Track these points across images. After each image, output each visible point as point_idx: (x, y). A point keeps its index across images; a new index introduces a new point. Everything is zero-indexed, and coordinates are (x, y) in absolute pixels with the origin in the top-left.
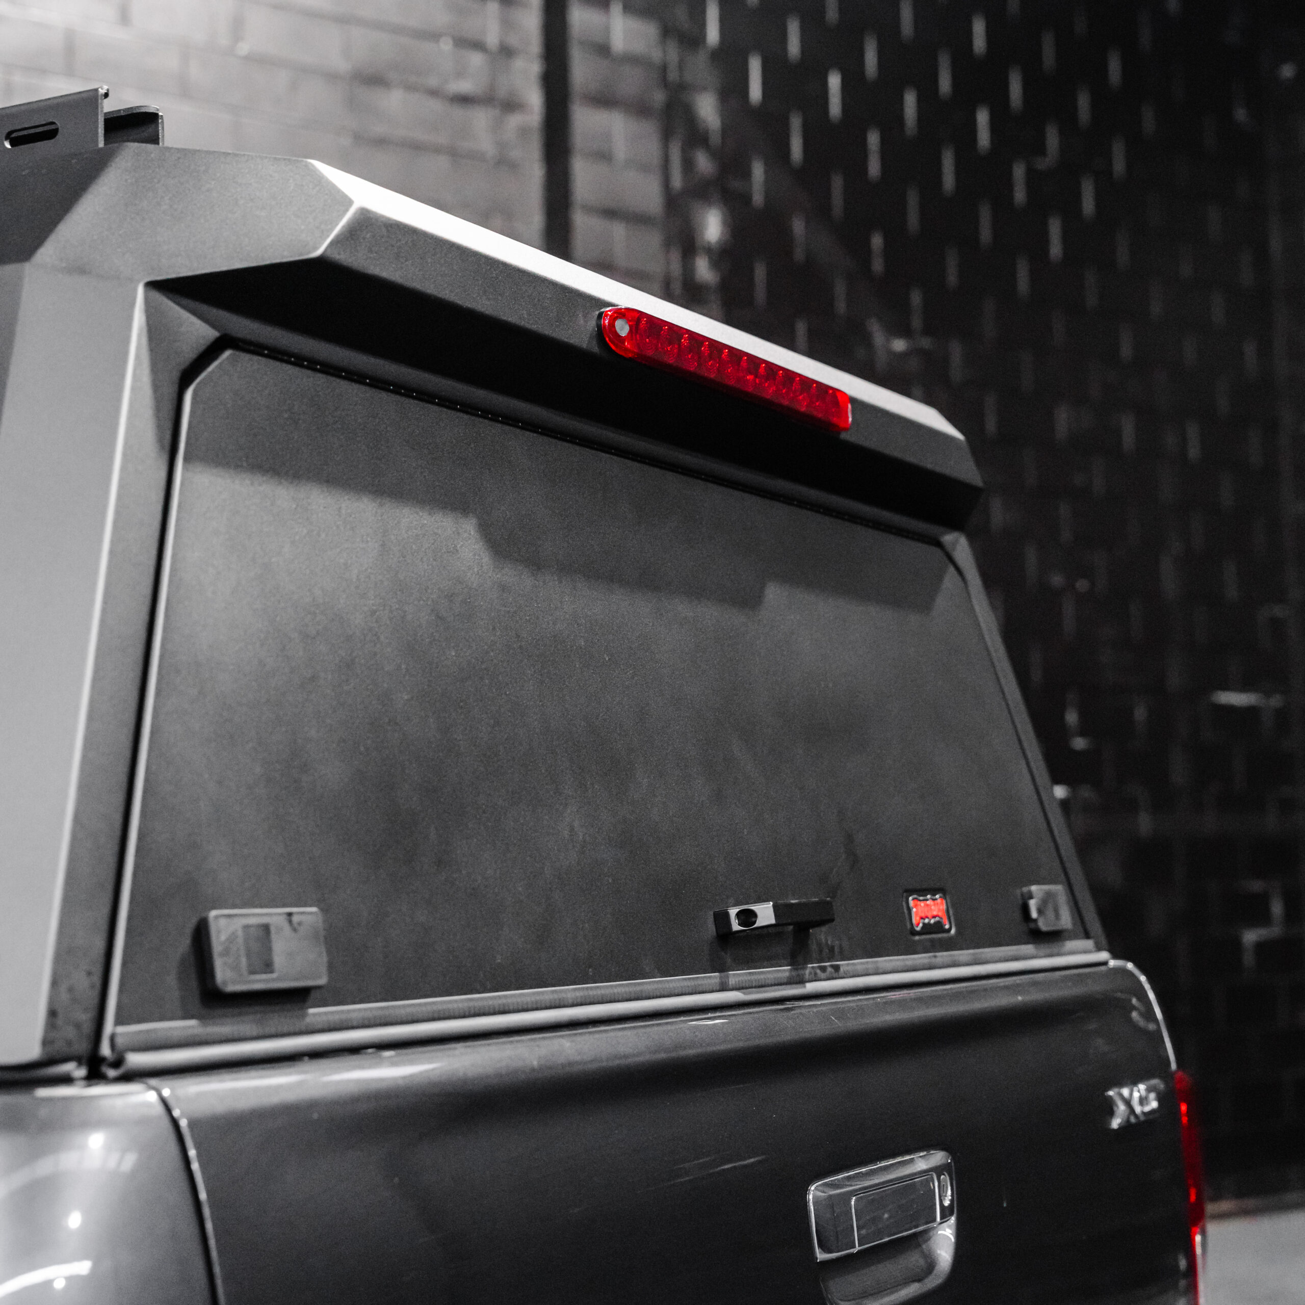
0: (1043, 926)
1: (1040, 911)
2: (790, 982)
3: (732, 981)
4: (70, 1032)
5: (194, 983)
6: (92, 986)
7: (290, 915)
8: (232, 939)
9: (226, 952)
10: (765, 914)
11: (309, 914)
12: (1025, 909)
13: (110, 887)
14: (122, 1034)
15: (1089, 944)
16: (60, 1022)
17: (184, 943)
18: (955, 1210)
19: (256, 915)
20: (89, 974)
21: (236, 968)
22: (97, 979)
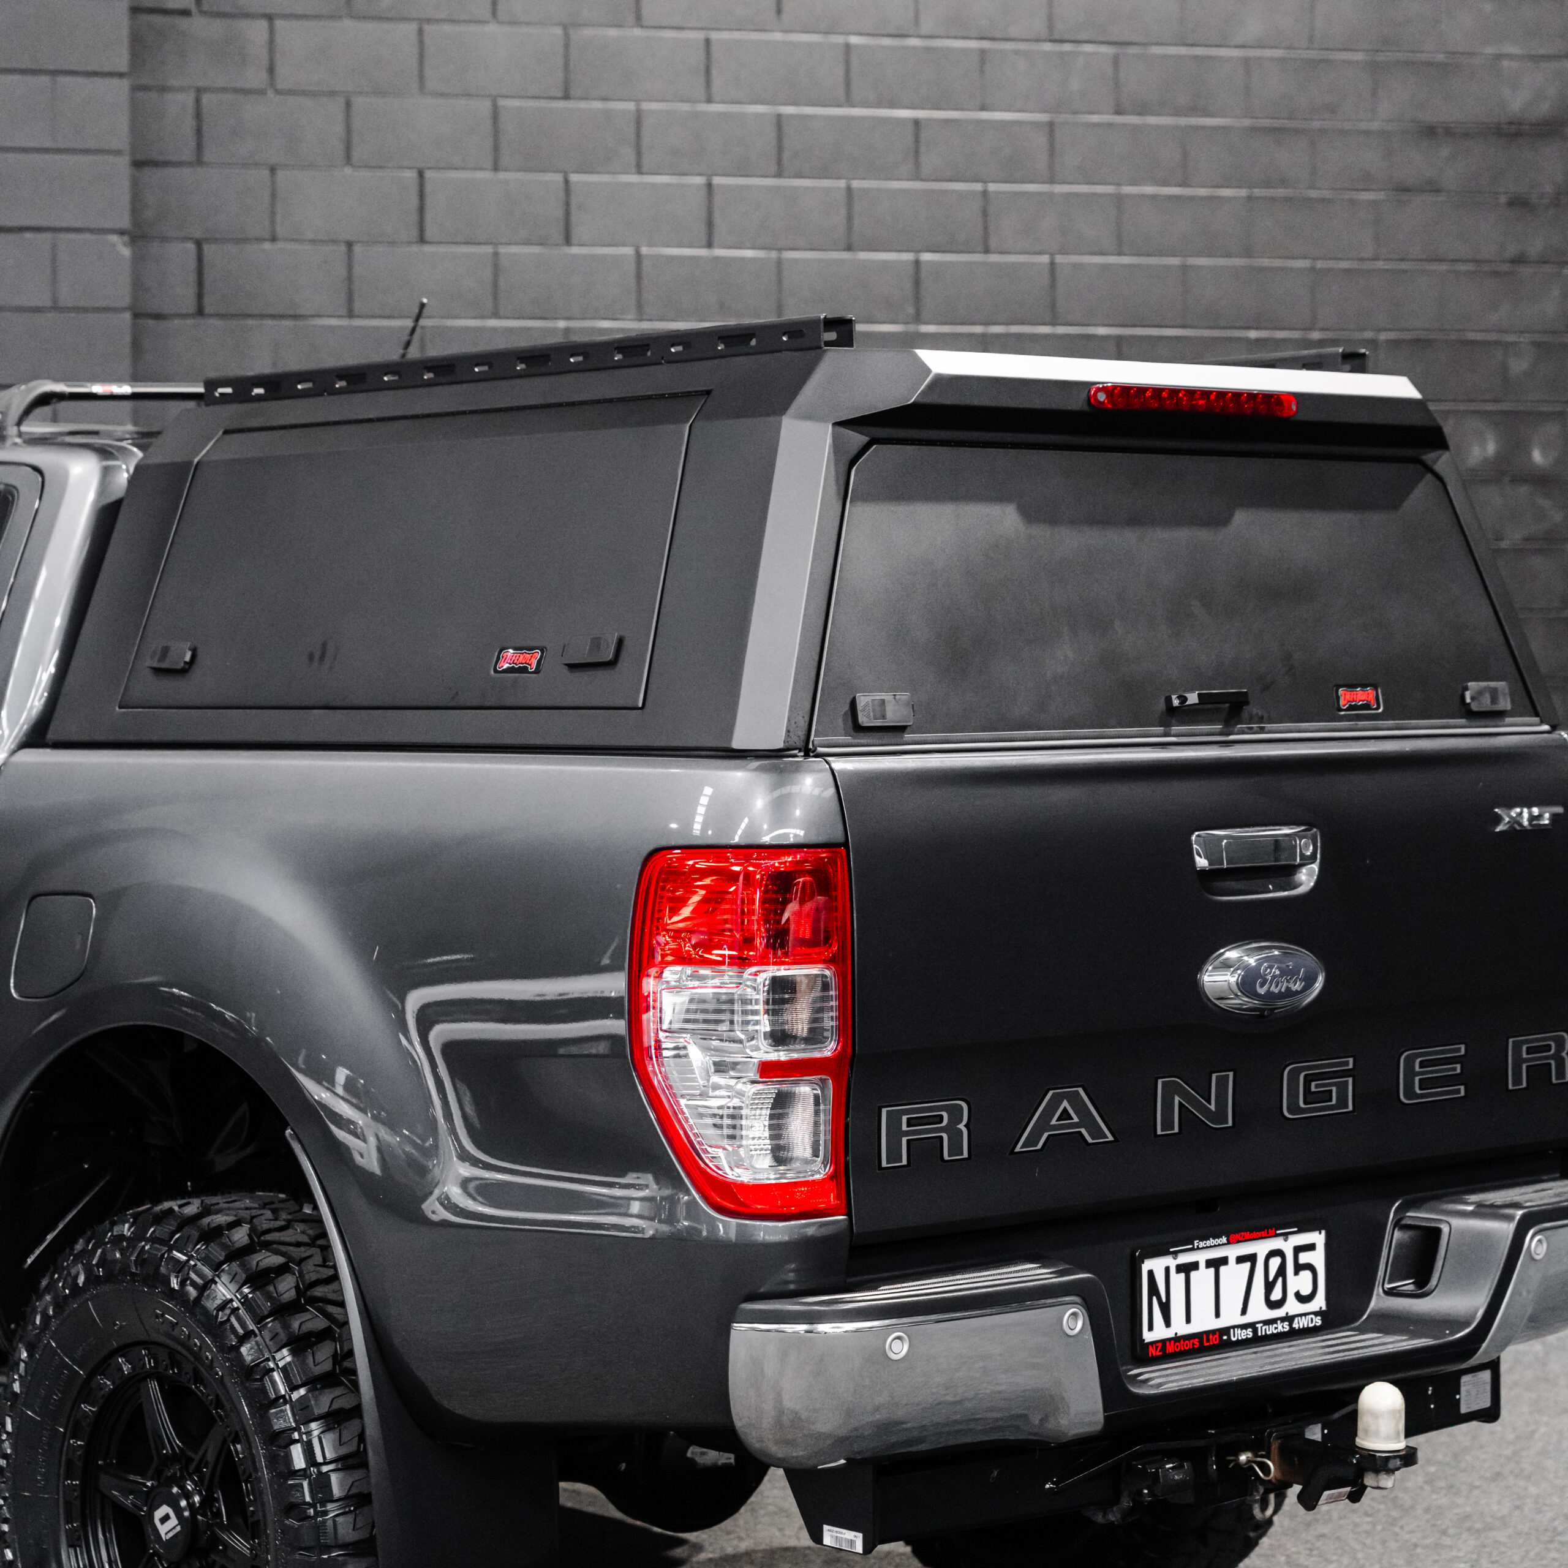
0: (1475, 707)
1: (1472, 698)
2: (1220, 734)
3: (1172, 732)
4: (795, 739)
5: (850, 723)
7: (895, 695)
8: (867, 705)
9: (864, 710)
10: (1193, 698)
11: (904, 696)
12: (1463, 697)
14: (817, 740)
15: (1537, 719)
16: (791, 734)
17: (847, 708)
18: (1318, 856)
19: (879, 696)
21: (868, 717)
22: (807, 719)
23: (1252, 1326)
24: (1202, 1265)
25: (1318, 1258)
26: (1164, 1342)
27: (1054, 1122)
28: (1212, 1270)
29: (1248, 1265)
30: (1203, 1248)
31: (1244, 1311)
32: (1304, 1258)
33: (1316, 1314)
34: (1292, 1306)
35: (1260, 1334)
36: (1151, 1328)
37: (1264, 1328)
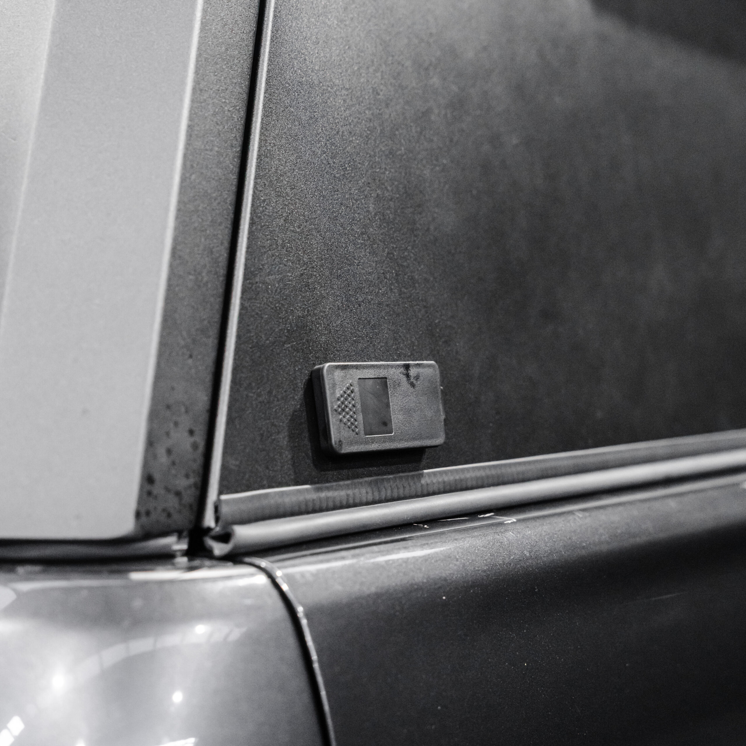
6: (195, 446)
7: (407, 367)
9: (341, 410)
11: (427, 368)
13: (214, 332)
14: (227, 502)
16: (158, 489)
19: (373, 368)
20: (191, 432)
21: (352, 427)
22: (200, 439)
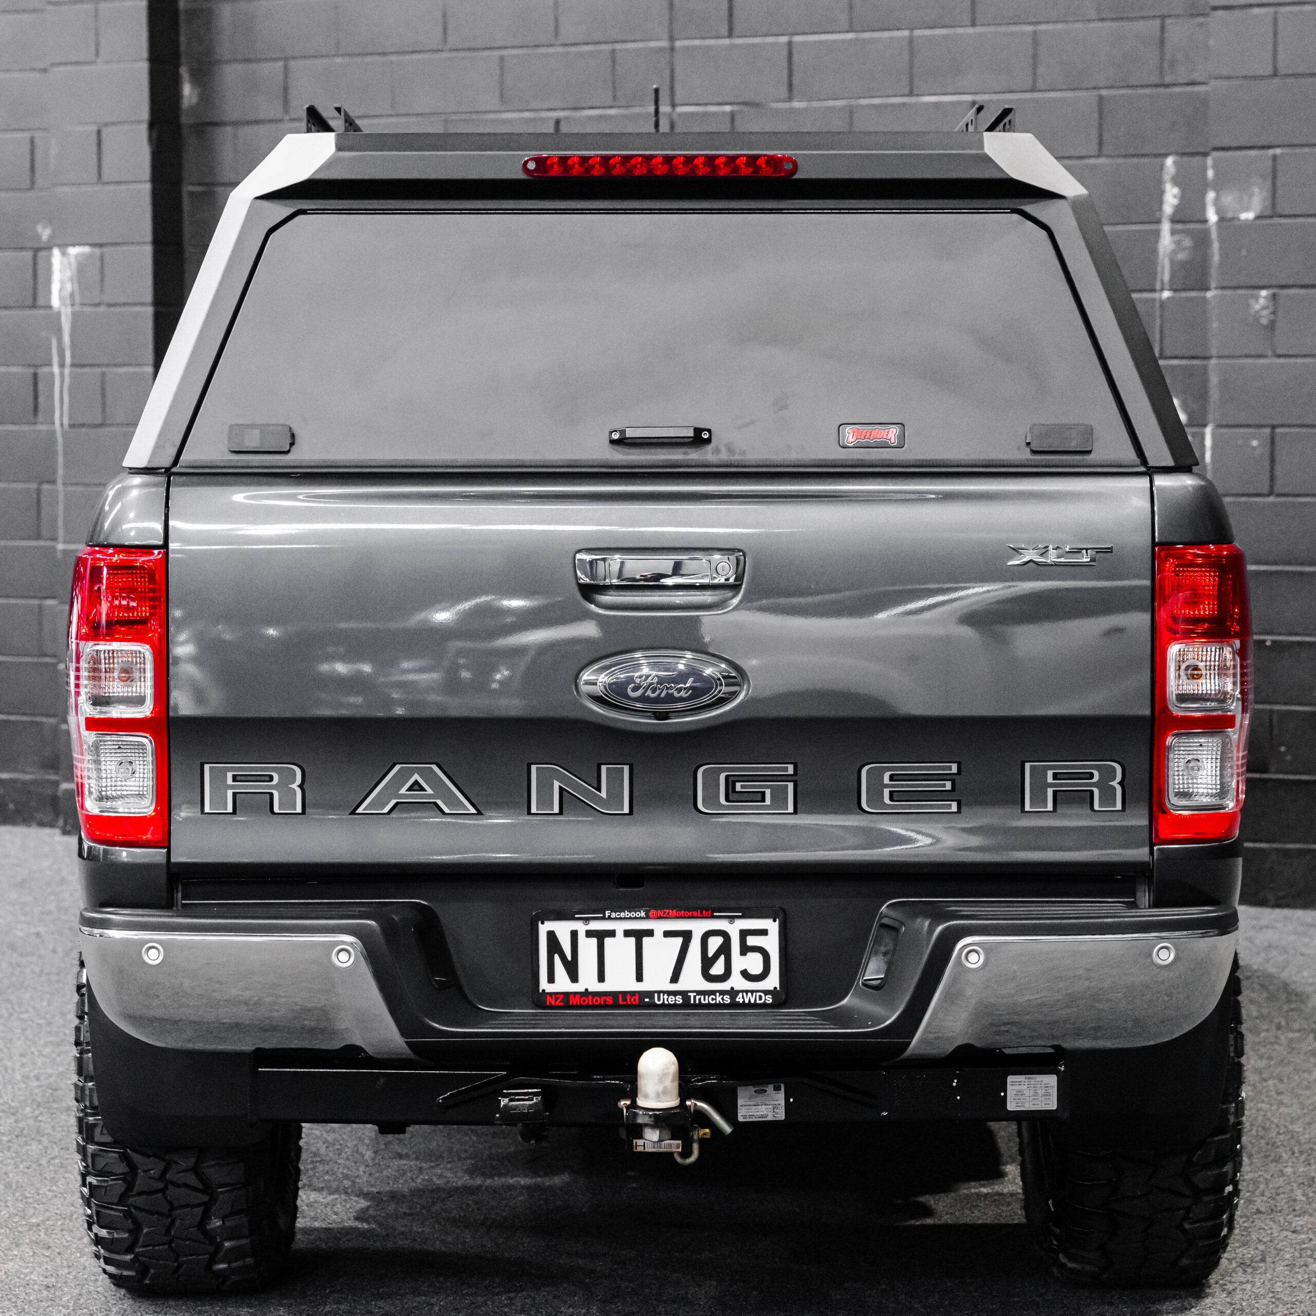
23: (684, 994)
24: (620, 933)
25: (771, 943)
26: (567, 995)
27: (403, 791)
28: (632, 940)
29: (679, 940)
30: (616, 918)
31: (675, 979)
32: (752, 941)
33: (766, 992)
34: (736, 982)
35: (692, 1002)
36: (551, 979)
37: (698, 997)
